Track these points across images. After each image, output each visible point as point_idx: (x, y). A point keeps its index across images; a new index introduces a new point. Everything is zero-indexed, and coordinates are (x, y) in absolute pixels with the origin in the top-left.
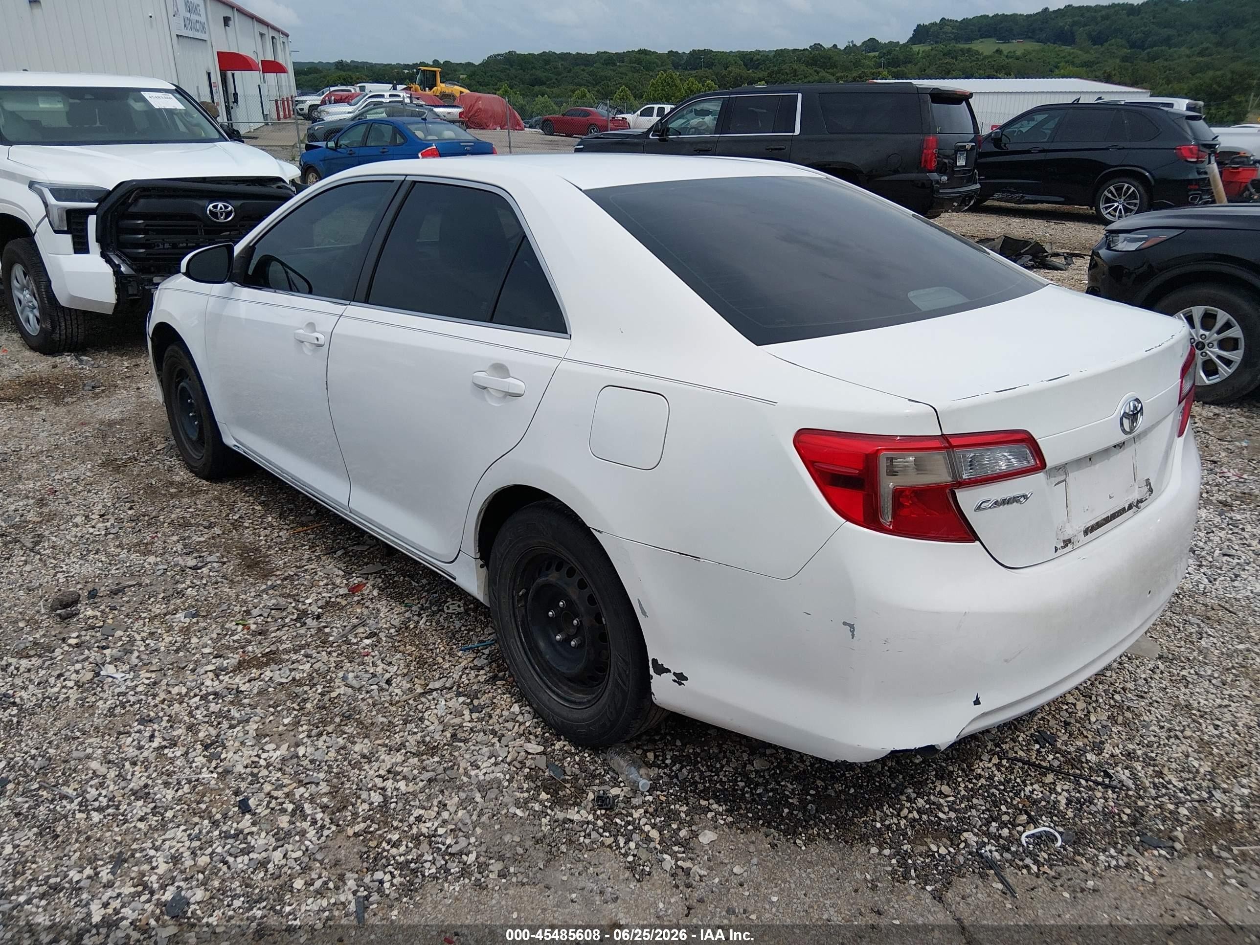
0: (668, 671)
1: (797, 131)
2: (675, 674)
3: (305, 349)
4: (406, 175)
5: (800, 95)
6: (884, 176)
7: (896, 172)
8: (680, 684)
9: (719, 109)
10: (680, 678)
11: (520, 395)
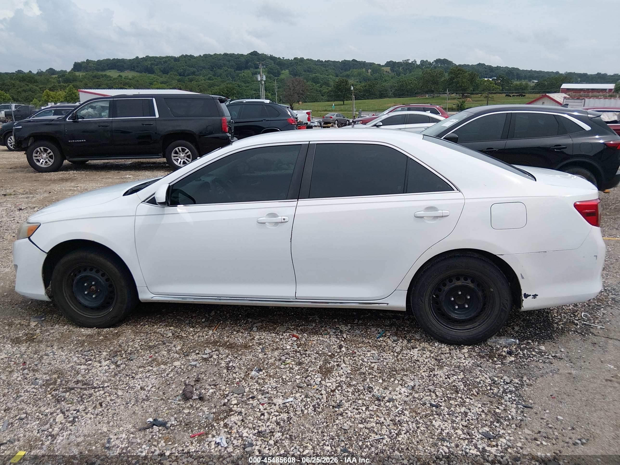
0: (530, 295)
1: (157, 116)
2: (533, 296)
3: (268, 227)
4: (309, 142)
5: (154, 99)
6: (206, 135)
7: (212, 133)
8: (535, 298)
9: (108, 105)
10: (535, 296)
11: (448, 216)
